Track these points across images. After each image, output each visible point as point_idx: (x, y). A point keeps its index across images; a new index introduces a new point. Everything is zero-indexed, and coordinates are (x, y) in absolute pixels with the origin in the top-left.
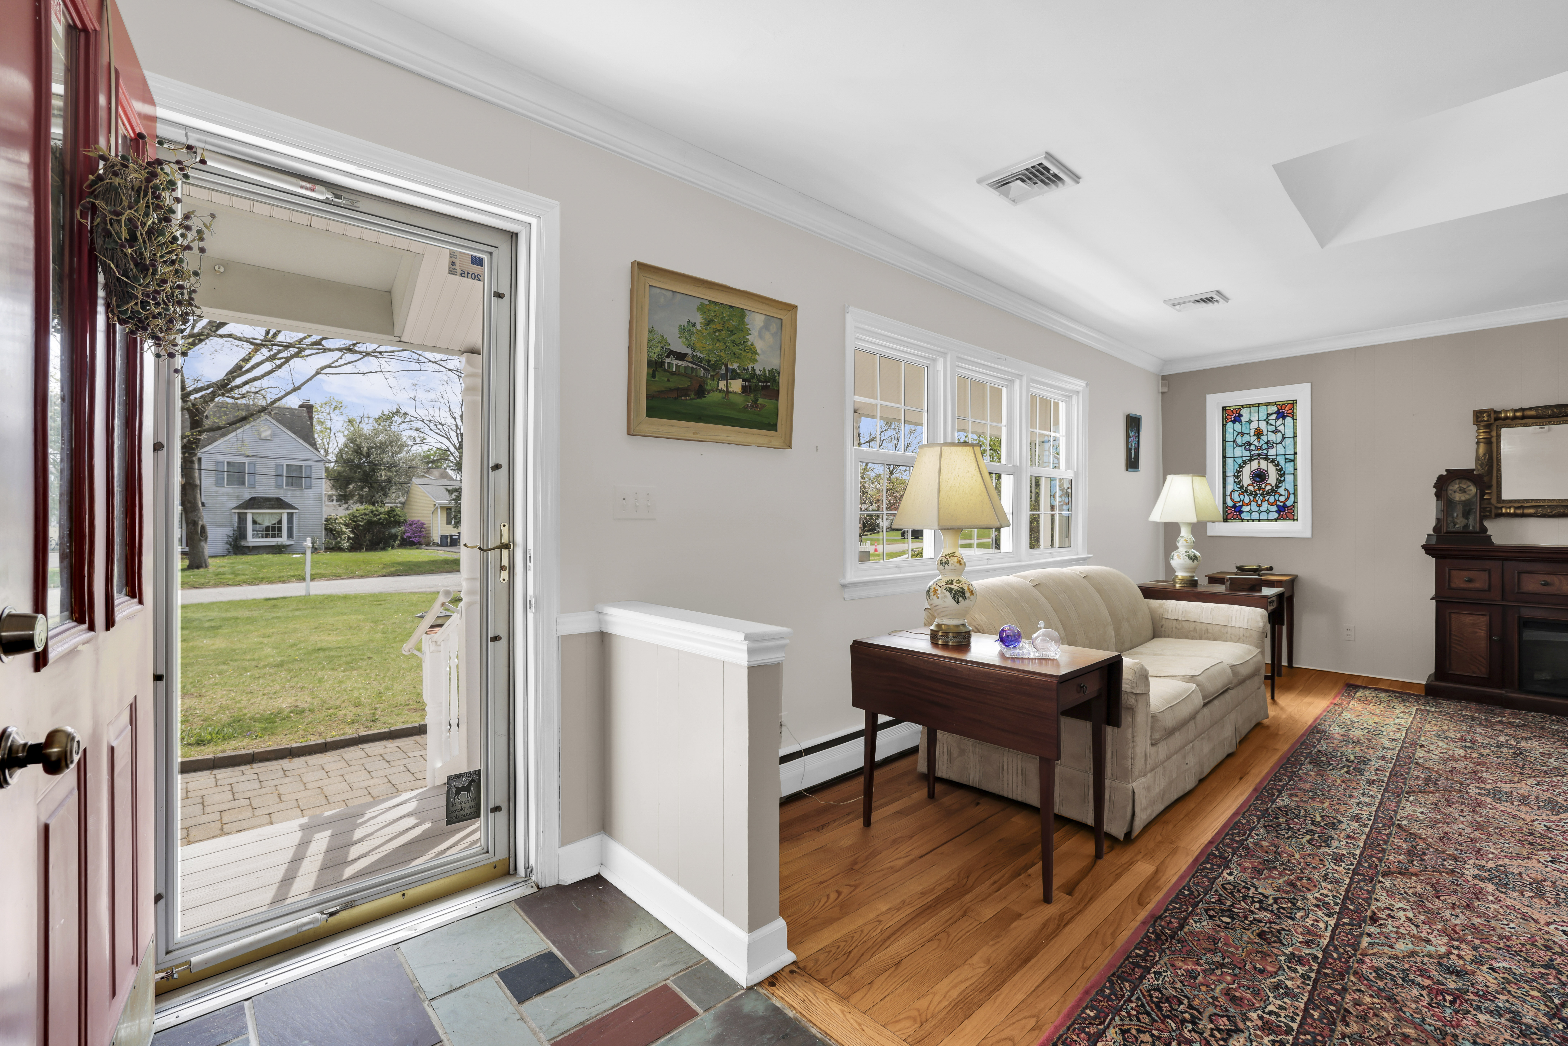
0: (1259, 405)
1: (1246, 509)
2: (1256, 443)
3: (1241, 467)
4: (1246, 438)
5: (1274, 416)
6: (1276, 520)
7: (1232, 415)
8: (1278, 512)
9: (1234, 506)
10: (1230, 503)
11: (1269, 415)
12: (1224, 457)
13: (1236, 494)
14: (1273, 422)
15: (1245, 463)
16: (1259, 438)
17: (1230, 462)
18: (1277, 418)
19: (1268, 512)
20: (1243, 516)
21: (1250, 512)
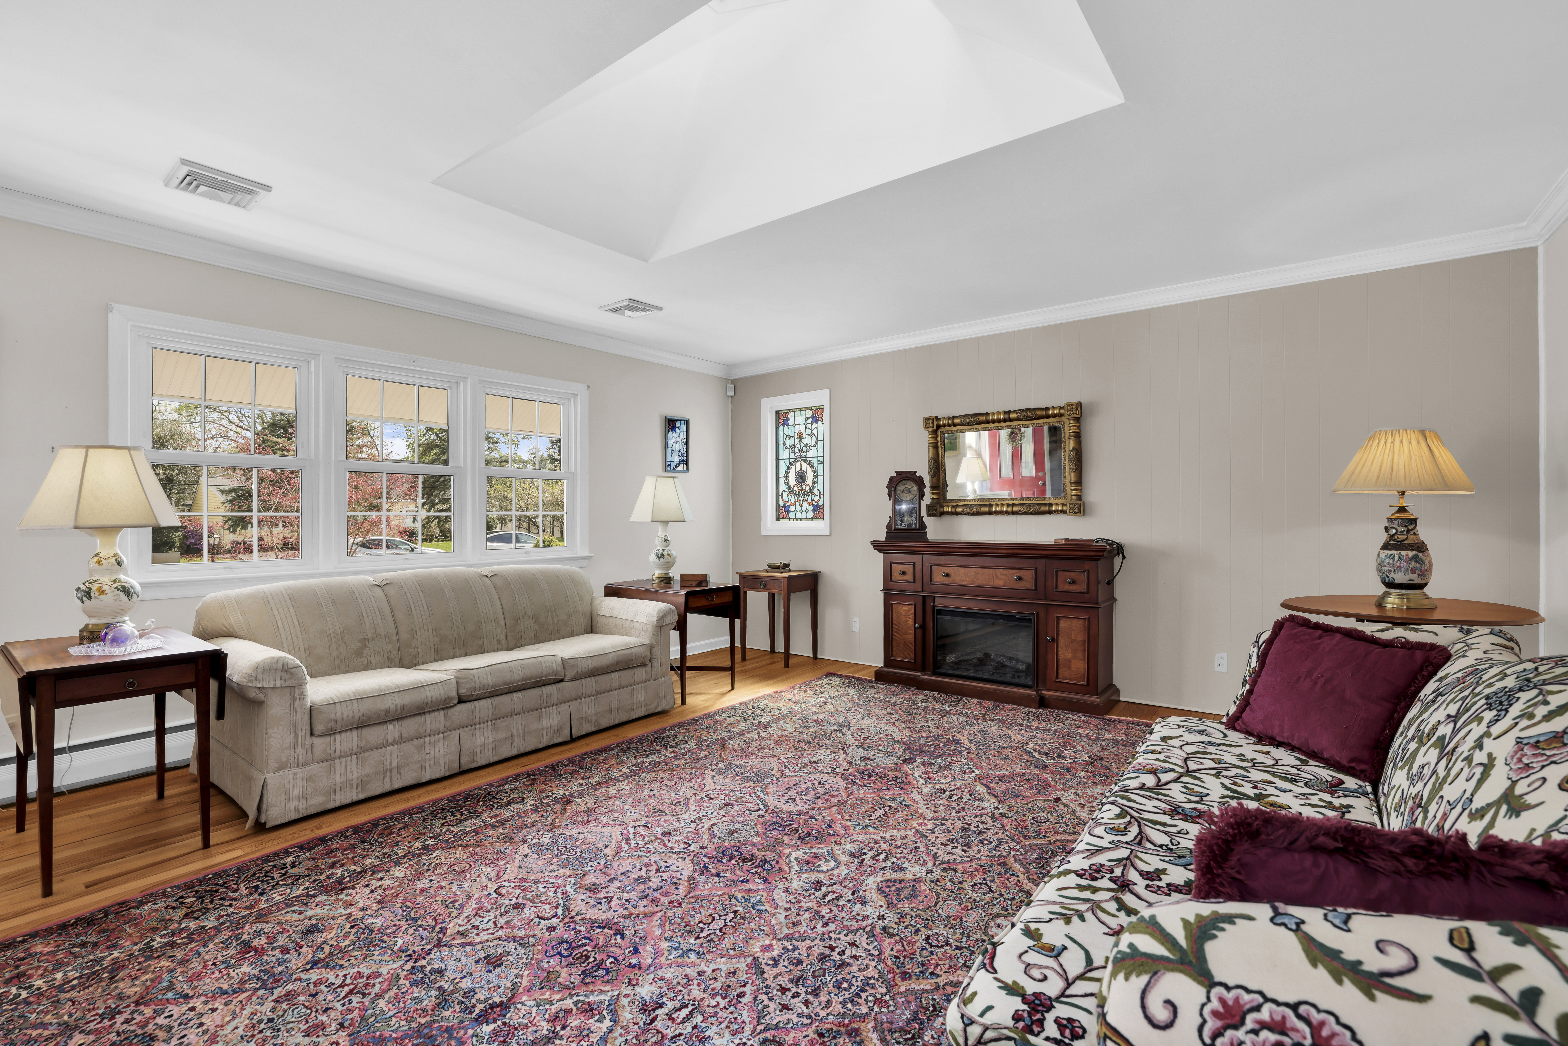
0: (800, 409)
1: (792, 508)
2: (798, 445)
3: (789, 468)
4: (792, 441)
5: (810, 421)
6: (812, 519)
7: (781, 418)
8: (814, 511)
9: (784, 506)
10: (781, 503)
11: (807, 419)
12: (777, 459)
13: (786, 494)
14: (809, 426)
15: (791, 464)
16: (800, 441)
17: (781, 462)
18: (812, 423)
19: (807, 511)
20: (791, 515)
21: (795, 512)
